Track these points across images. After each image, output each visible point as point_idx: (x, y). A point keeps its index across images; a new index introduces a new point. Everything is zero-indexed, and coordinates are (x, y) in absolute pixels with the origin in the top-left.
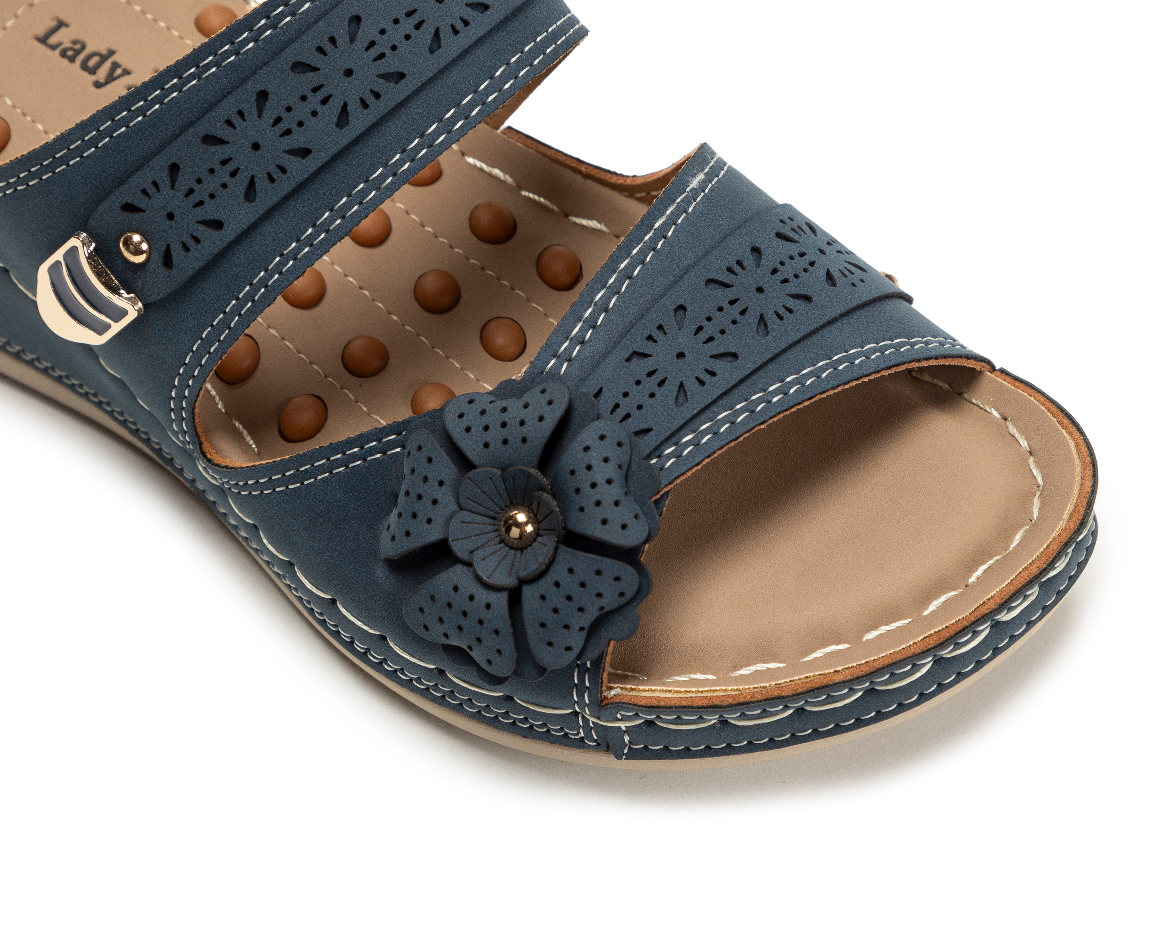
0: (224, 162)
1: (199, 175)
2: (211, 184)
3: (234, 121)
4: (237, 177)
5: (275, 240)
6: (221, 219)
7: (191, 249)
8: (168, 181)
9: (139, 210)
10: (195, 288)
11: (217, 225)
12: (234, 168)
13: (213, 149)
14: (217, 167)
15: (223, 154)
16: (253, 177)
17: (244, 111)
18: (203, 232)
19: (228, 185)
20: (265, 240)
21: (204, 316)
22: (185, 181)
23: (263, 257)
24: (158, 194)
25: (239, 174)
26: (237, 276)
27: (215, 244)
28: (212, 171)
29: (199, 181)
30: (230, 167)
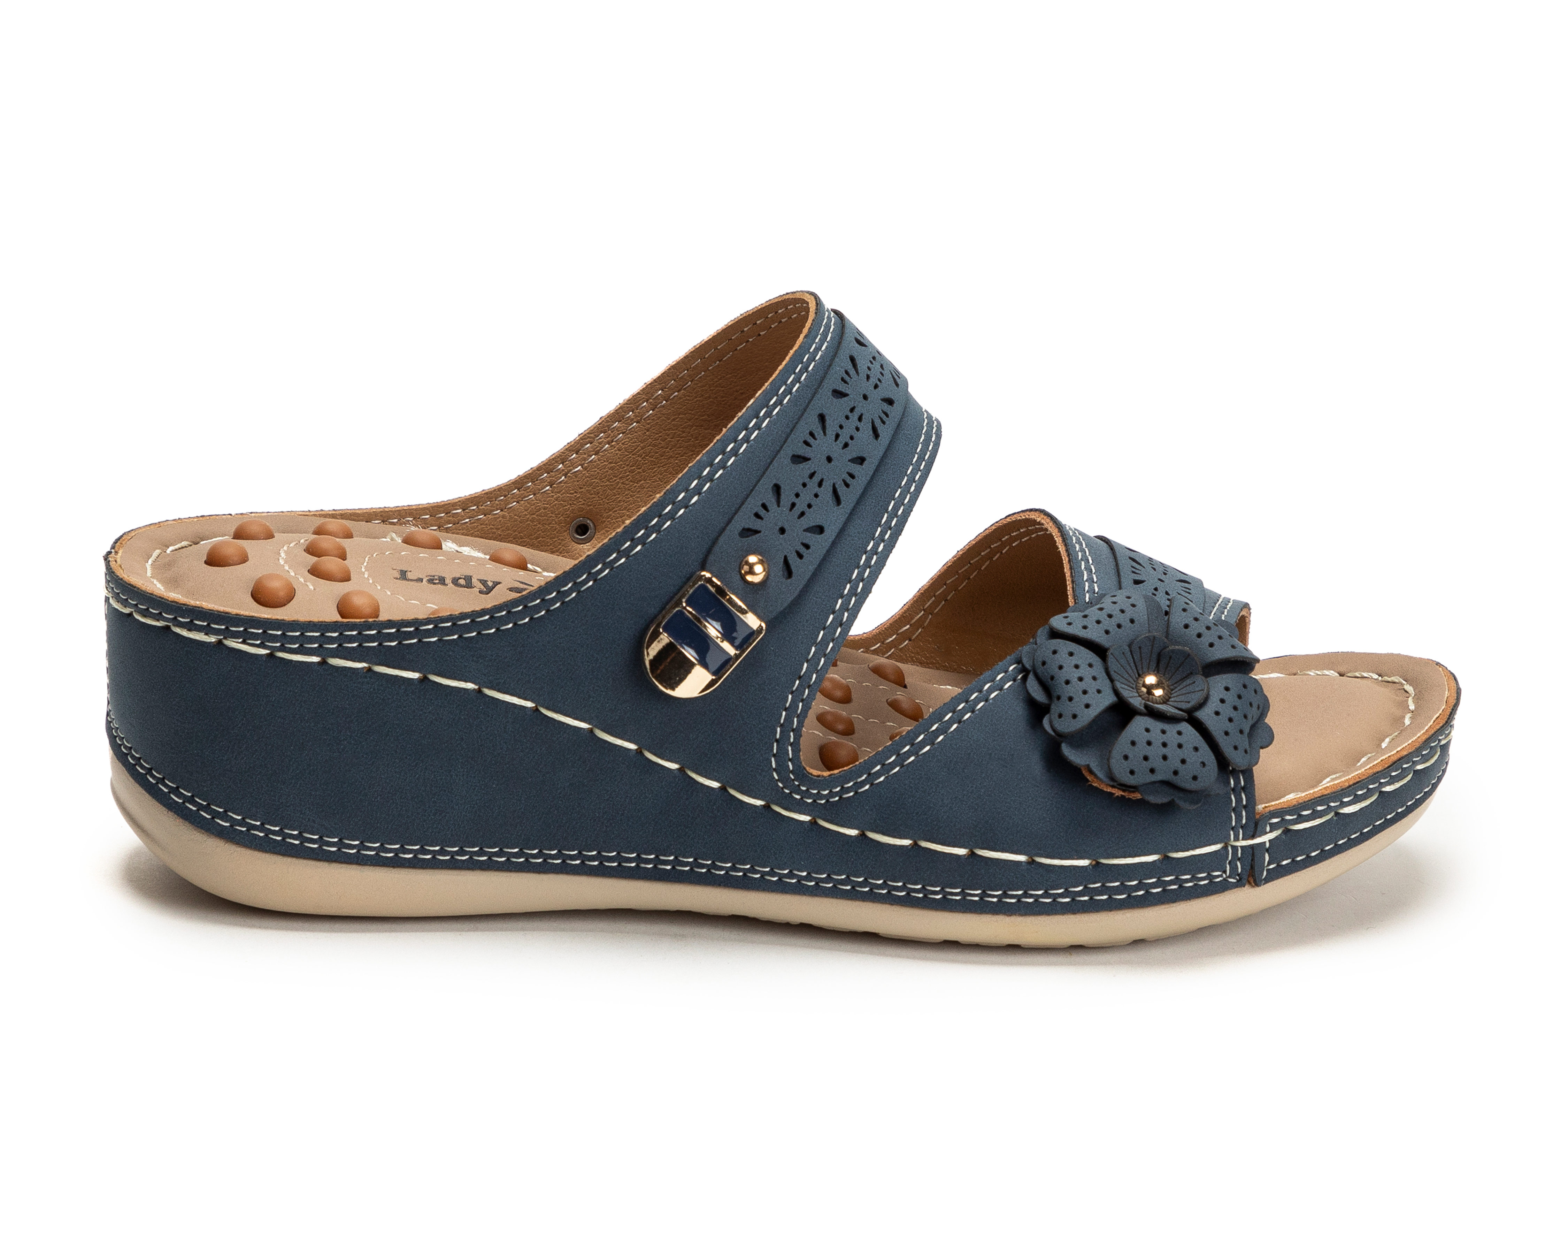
0: (812, 476)
1: (796, 490)
2: (806, 496)
3: (809, 441)
4: (823, 486)
5: (859, 539)
6: (821, 524)
7: (804, 554)
8: (774, 500)
9: (757, 532)
10: (808, 594)
11: (820, 530)
12: (819, 479)
13: (801, 466)
14: (807, 480)
15: (809, 468)
16: (834, 485)
17: (814, 432)
18: (810, 538)
19: (819, 494)
20: (853, 540)
21: (819, 619)
22: (787, 497)
23: (855, 554)
24: (769, 513)
25: (824, 483)
26: (840, 575)
27: (822, 545)
28: (804, 485)
29: (797, 495)
30: (816, 479)
